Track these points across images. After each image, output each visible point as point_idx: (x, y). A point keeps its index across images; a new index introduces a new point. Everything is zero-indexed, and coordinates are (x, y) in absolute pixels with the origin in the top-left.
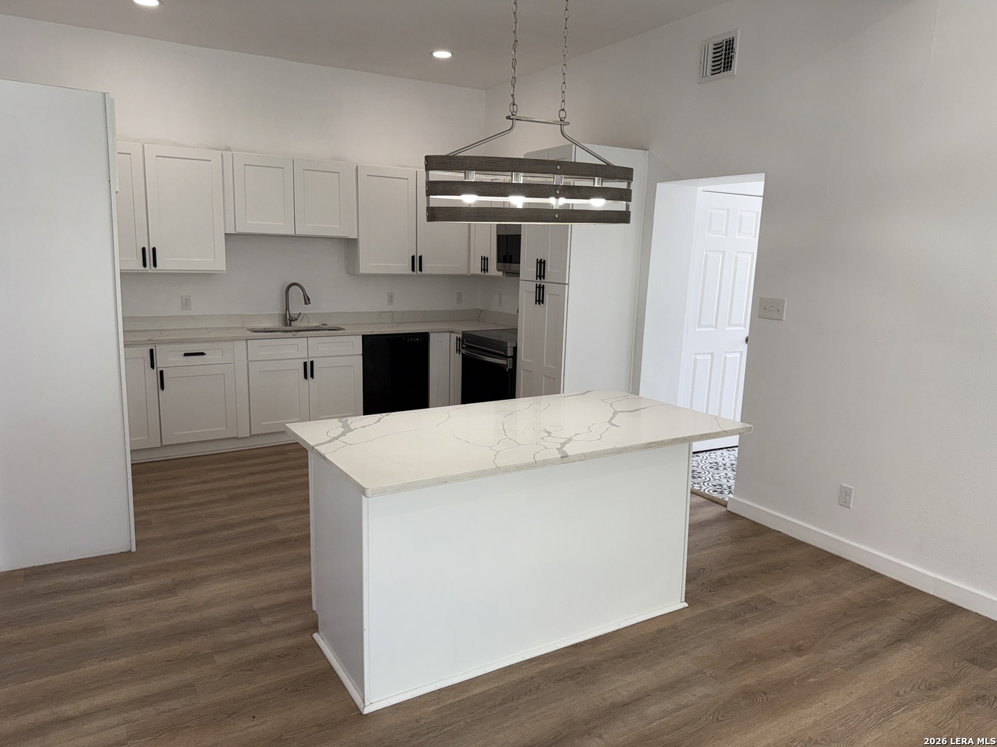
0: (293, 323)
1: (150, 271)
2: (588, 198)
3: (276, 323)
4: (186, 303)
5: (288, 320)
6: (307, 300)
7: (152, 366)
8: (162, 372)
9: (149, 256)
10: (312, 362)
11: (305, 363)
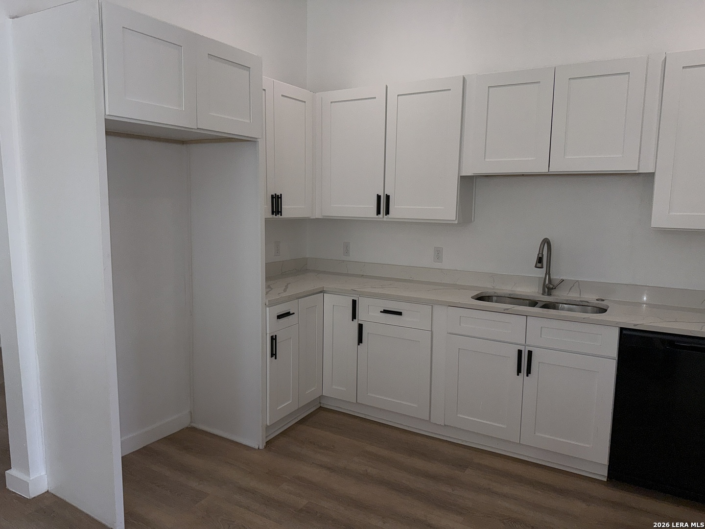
1: (385, 219)
4: (438, 254)
5: (549, 288)
7: (354, 318)
8: (361, 325)
9: (383, 204)
10: (530, 353)
11: (520, 352)
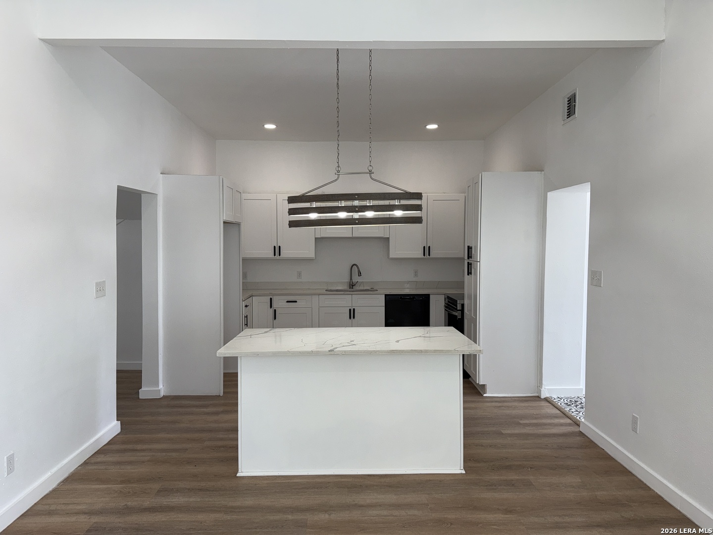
0: (354, 287)
1: (278, 258)
2: (392, 211)
3: (346, 287)
4: (299, 275)
5: (352, 285)
6: (360, 274)
7: (271, 307)
8: (275, 310)
9: (277, 250)
10: (354, 309)
11: (350, 310)
